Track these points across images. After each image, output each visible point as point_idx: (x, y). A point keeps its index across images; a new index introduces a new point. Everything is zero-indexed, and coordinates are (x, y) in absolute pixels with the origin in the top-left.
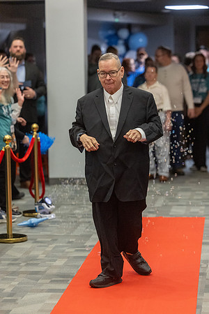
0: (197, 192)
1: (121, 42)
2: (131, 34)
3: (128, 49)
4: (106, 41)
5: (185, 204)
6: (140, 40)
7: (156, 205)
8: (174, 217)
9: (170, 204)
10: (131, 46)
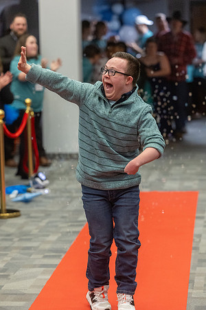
1: (115, 17)
2: (125, 9)
3: (122, 23)
4: (101, 16)
5: (178, 178)
7: (150, 180)
8: (167, 192)
10: (125, 20)
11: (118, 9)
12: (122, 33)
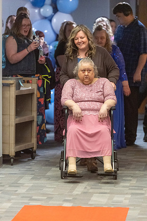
5: (108, 191)
7: (75, 193)
8: (93, 206)
12: (54, 20)
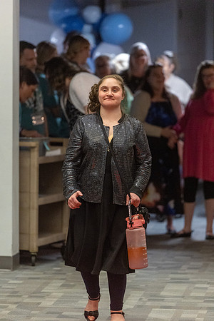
0: (197, 286)
1: (87, 28)
2: (104, 15)
3: (99, 40)
4: (64, 26)
6: (120, 26)
9: (149, 304)
10: (104, 35)
11: (93, 14)
